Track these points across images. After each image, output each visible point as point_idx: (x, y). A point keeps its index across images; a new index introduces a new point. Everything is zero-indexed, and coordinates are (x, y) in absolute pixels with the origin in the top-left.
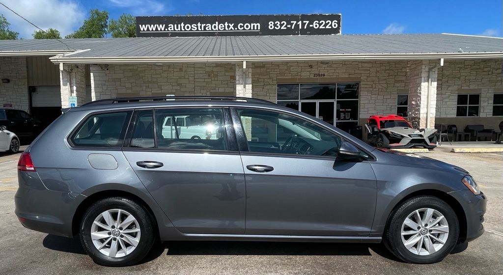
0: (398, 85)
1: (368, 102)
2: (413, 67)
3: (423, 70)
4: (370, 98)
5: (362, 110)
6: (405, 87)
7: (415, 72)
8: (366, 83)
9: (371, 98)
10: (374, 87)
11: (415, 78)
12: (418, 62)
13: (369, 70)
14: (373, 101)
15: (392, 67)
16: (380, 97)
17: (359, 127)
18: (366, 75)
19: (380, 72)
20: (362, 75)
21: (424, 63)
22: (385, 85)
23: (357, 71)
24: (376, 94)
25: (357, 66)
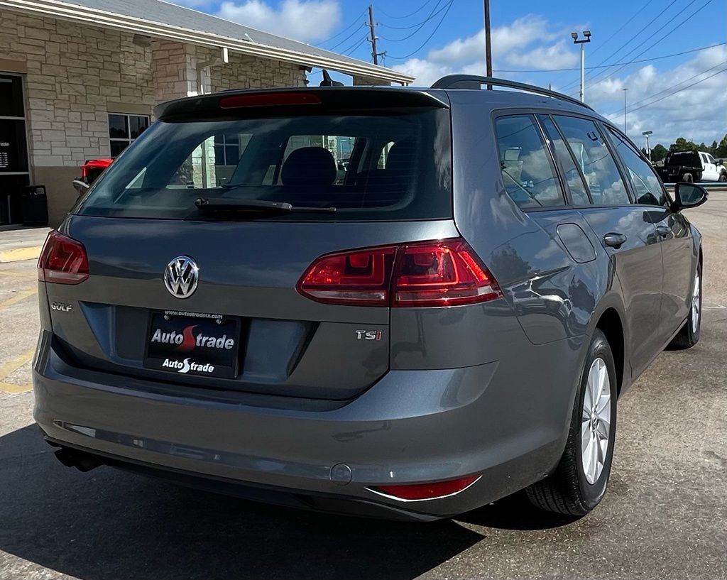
0: (105, 90)
1: (48, 125)
2: (160, 55)
3: (188, 67)
4: (51, 116)
5: (36, 145)
6: (120, 97)
7: (169, 67)
8: (40, 78)
9: (55, 117)
10: (58, 91)
11: (169, 79)
12: (176, 46)
13: (44, 48)
14: (60, 126)
15: (91, 47)
16: (74, 116)
17: (34, 189)
18: (38, 58)
19: (68, 55)
20: (29, 57)
21: (189, 49)
22: (82, 89)
23: (15, 47)
24: (64, 109)
25: (14, 32)
